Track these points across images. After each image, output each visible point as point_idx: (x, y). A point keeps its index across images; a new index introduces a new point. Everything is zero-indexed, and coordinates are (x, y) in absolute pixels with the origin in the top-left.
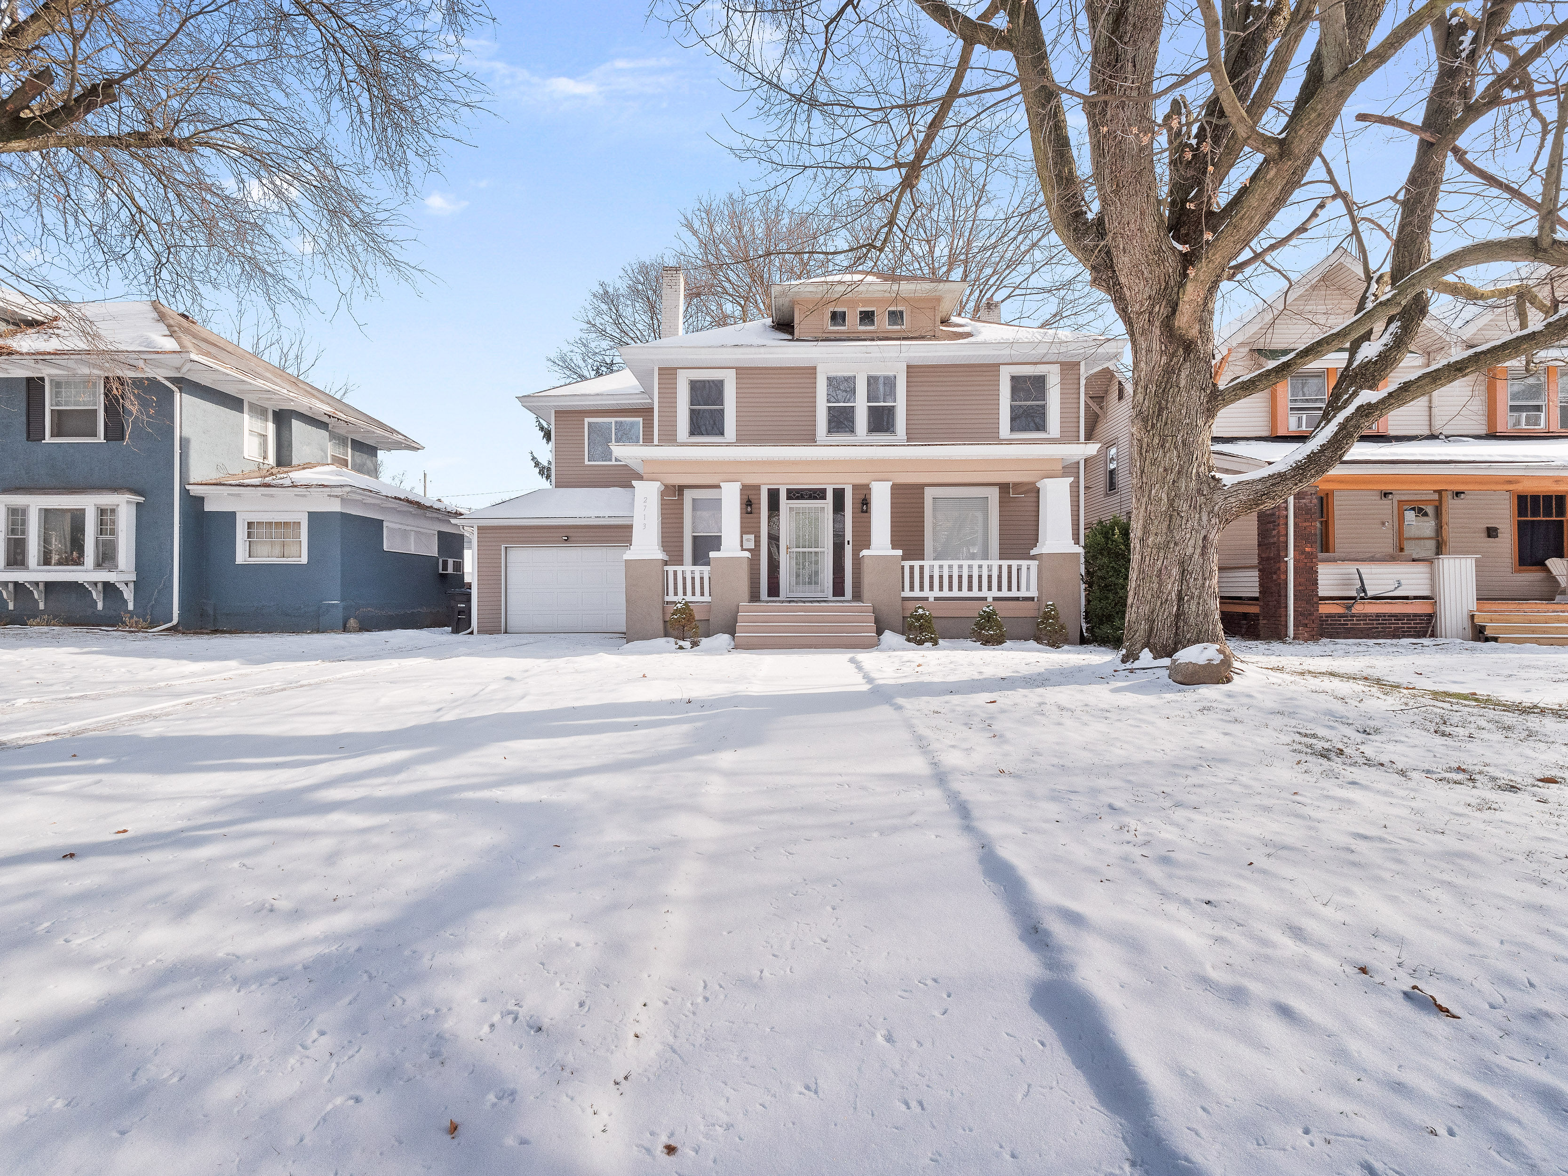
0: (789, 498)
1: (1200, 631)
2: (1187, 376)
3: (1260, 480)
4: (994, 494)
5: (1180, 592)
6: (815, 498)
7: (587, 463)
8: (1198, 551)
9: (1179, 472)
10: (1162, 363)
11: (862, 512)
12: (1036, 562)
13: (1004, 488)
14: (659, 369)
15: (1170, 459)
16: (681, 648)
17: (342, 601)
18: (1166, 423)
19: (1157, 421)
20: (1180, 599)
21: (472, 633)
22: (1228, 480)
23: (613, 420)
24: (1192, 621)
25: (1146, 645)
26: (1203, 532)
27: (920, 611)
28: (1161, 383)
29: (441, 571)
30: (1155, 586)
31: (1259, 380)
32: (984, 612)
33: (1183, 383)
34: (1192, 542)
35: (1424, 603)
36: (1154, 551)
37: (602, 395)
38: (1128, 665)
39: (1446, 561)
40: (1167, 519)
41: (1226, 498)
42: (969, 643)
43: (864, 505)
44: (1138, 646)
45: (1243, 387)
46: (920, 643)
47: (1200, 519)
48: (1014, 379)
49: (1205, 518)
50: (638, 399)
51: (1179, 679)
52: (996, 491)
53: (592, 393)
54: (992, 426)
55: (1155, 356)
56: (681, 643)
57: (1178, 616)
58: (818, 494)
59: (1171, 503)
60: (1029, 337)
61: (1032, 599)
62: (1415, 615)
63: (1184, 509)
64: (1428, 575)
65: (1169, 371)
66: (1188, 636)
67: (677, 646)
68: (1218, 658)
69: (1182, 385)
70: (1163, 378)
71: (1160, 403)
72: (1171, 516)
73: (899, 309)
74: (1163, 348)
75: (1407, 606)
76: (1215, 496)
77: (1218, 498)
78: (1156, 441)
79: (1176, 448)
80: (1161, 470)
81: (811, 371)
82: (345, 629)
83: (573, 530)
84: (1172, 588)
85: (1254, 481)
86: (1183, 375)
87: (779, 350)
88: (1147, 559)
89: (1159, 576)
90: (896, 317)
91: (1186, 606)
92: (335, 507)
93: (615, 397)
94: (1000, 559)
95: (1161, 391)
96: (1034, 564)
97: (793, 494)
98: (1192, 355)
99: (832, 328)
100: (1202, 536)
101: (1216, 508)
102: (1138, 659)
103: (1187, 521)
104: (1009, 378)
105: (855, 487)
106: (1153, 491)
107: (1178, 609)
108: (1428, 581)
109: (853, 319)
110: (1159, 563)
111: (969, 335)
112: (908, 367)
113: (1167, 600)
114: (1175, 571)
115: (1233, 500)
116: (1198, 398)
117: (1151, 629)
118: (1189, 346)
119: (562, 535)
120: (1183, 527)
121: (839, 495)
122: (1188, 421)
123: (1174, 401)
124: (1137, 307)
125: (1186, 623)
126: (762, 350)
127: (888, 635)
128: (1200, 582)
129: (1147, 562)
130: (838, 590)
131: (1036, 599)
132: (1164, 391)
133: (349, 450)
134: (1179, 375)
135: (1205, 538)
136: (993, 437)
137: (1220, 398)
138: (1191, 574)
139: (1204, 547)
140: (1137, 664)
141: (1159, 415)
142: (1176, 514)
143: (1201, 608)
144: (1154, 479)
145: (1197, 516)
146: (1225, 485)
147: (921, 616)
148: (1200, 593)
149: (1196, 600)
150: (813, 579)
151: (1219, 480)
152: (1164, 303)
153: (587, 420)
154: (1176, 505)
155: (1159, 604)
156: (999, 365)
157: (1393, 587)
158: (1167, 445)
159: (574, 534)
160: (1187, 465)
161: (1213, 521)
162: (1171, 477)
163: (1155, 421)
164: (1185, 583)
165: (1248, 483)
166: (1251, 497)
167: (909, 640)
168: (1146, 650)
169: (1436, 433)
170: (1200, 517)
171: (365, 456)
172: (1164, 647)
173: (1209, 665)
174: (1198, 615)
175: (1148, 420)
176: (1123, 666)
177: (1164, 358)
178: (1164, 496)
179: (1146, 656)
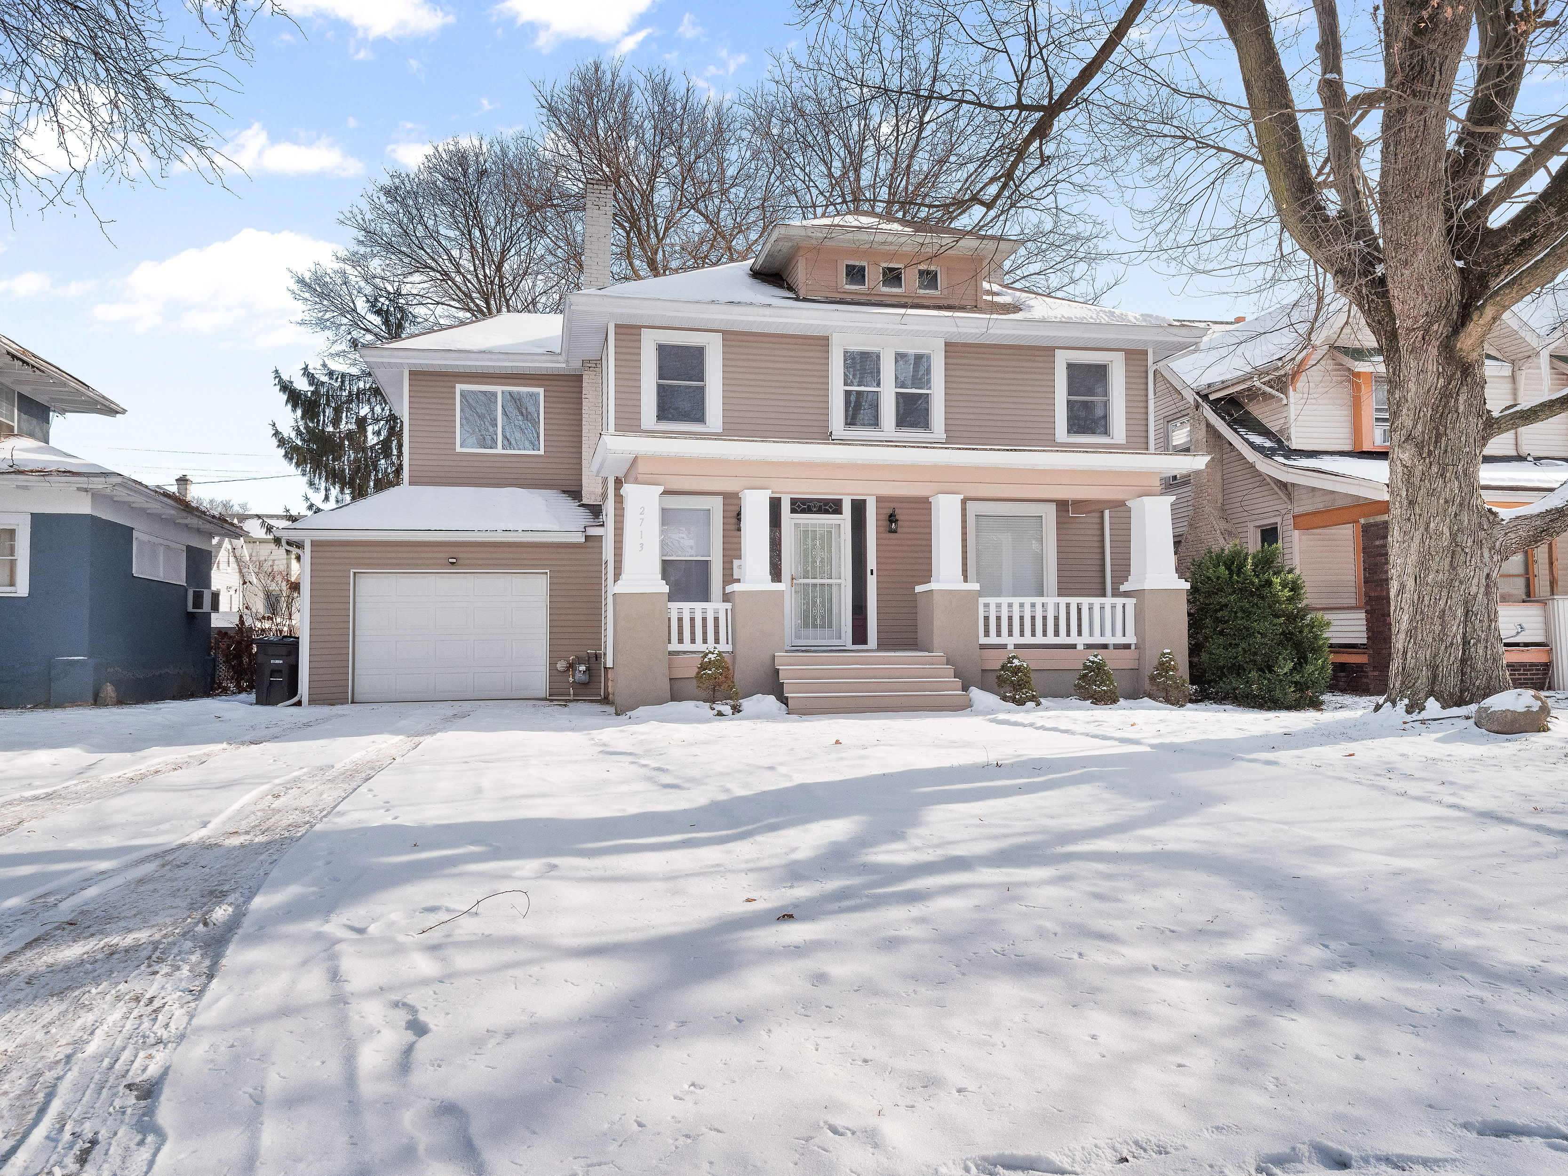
0: (793, 511)
1: (1491, 678)
2: (1465, 401)
3: (1538, 515)
4: (1050, 513)
5: (1464, 634)
6: (826, 512)
7: (459, 449)
8: (1482, 590)
9: (1461, 505)
10: (1439, 386)
11: (891, 531)
12: (1134, 600)
13: (1062, 505)
14: (617, 326)
15: (1451, 490)
16: (720, 714)
17: (90, 655)
18: (1446, 451)
19: (1435, 447)
20: (1466, 642)
21: (299, 703)
22: (1505, 514)
23: (498, 389)
24: (1480, 666)
25: (1431, 693)
26: (1486, 571)
27: (1016, 662)
28: (1438, 407)
29: (190, 609)
30: (1437, 628)
31: (1542, 411)
32: (1093, 662)
33: (1461, 408)
34: (1475, 581)
35: (1540, 650)
36: (1436, 590)
37: (490, 352)
38: (1415, 717)
39: (1560, 602)
40: (1449, 555)
41: (1506, 534)
42: (1074, 701)
43: (891, 522)
44: (1422, 695)
45: (1522, 417)
46: (1021, 703)
47: (1482, 555)
48: (1070, 367)
49: (1486, 554)
50: (545, 362)
51: (1495, 728)
52: (1053, 507)
53: (476, 347)
54: (1047, 425)
55: (1431, 378)
56: (719, 707)
57: (1463, 661)
58: (832, 507)
59: (1453, 537)
60: (1094, 316)
61: (1127, 646)
62: (1532, 665)
63: (1468, 544)
64: (1542, 619)
65: (1446, 395)
66: (1477, 683)
67: (715, 712)
68: (1536, 706)
69: (1460, 411)
70: (1440, 400)
71: (1438, 430)
72: (1454, 552)
73: (933, 268)
74: (1441, 370)
75: (1523, 654)
76: (1495, 531)
77: (1498, 533)
78: (1435, 469)
79: (1457, 478)
80: (1442, 501)
81: (823, 343)
82: (97, 701)
83: (462, 549)
84: (1455, 629)
85: (1532, 516)
86: (1461, 399)
87: (784, 312)
88: (1427, 598)
89: (1442, 616)
90: (929, 278)
91: (1472, 650)
92: (83, 507)
93: (511, 357)
94: (1059, 595)
95: (1438, 415)
96: (1130, 602)
97: (801, 506)
98: (1469, 379)
99: (848, 287)
100: (1485, 574)
101: (1498, 544)
102: (1424, 709)
103: (1471, 557)
104: (1065, 366)
105: (880, 500)
106: (1432, 525)
107: (1464, 653)
108: (1542, 626)
109: (874, 276)
110: (1442, 603)
111: (1015, 308)
112: (947, 344)
113: (1452, 644)
114: (1460, 612)
115: (1512, 535)
116: (1475, 425)
117: (1435, 677)
118: (1468, 369)
119: (447, 555)
120: (1468, 564)
121: (859, 508)
122: (1468, 449)
123: (1453, 428)
124: (1409, 323)
125: (1473, 669)
126: (768, 311)
127: (975, 693)
128: (1485, 624)
129: (1426, 602)
130: (860, 635)
131: (1133, 647)
132: (1441, 416)
133: (16, 411)
134: (1457, 400)
135: (1488, 575)
136: (1048, 442)
137: (1495, 426)
138: (1476, 615)
139: (1488, 585)
140: (1424, 715)
141: (1436, 442)
142: (1459, 549)
143: (1489, 652)
144: (1433, 511)
145: (1479, 552)
146: (1503, 520)
147: (1019, 669)
148: (1487, 636)
149: (1483, 644)
150: (827, 621)
151: (1495, 514)
152: (1443, 323)
153: (459, 387)
154: (1458, 539)
155: (1443, 648)
156: (1053, 349)
157: (1514, 632)
158: (1448, 475)
159: (465, 555)
160: (1468, 496)
161: (1495, 559)
162: (1452, 510)
163: (1432, 448)
164: (1470, 625)
165: (1526, 518)
166: (1531, 533)
167: (1004, 698)
168: (1432, 699)
169: (1524, 454)
170: (1482, 553)
171: (34, 421)
172: (1451, 695)
173: (1528, 713)
174: (1486, 660)
175: (1423, 446)
176: (1409, 718)
177: (1441, 381)
178: (1446, 531)
179: (1433, 706)
